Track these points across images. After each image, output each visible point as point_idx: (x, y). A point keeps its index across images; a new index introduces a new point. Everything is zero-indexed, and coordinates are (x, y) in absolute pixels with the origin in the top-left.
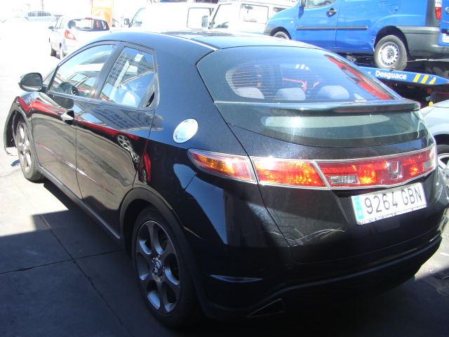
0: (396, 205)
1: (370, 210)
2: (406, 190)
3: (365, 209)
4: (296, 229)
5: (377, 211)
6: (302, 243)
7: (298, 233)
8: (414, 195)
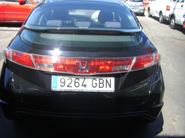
0: (85, 86)
1: (63, 85)
2: (98, 80)
3: (59, 83)
4: (20, 85)
5: (68, 86)
6: (20, 92)
7: (20, 87)
8: (105, 83)
